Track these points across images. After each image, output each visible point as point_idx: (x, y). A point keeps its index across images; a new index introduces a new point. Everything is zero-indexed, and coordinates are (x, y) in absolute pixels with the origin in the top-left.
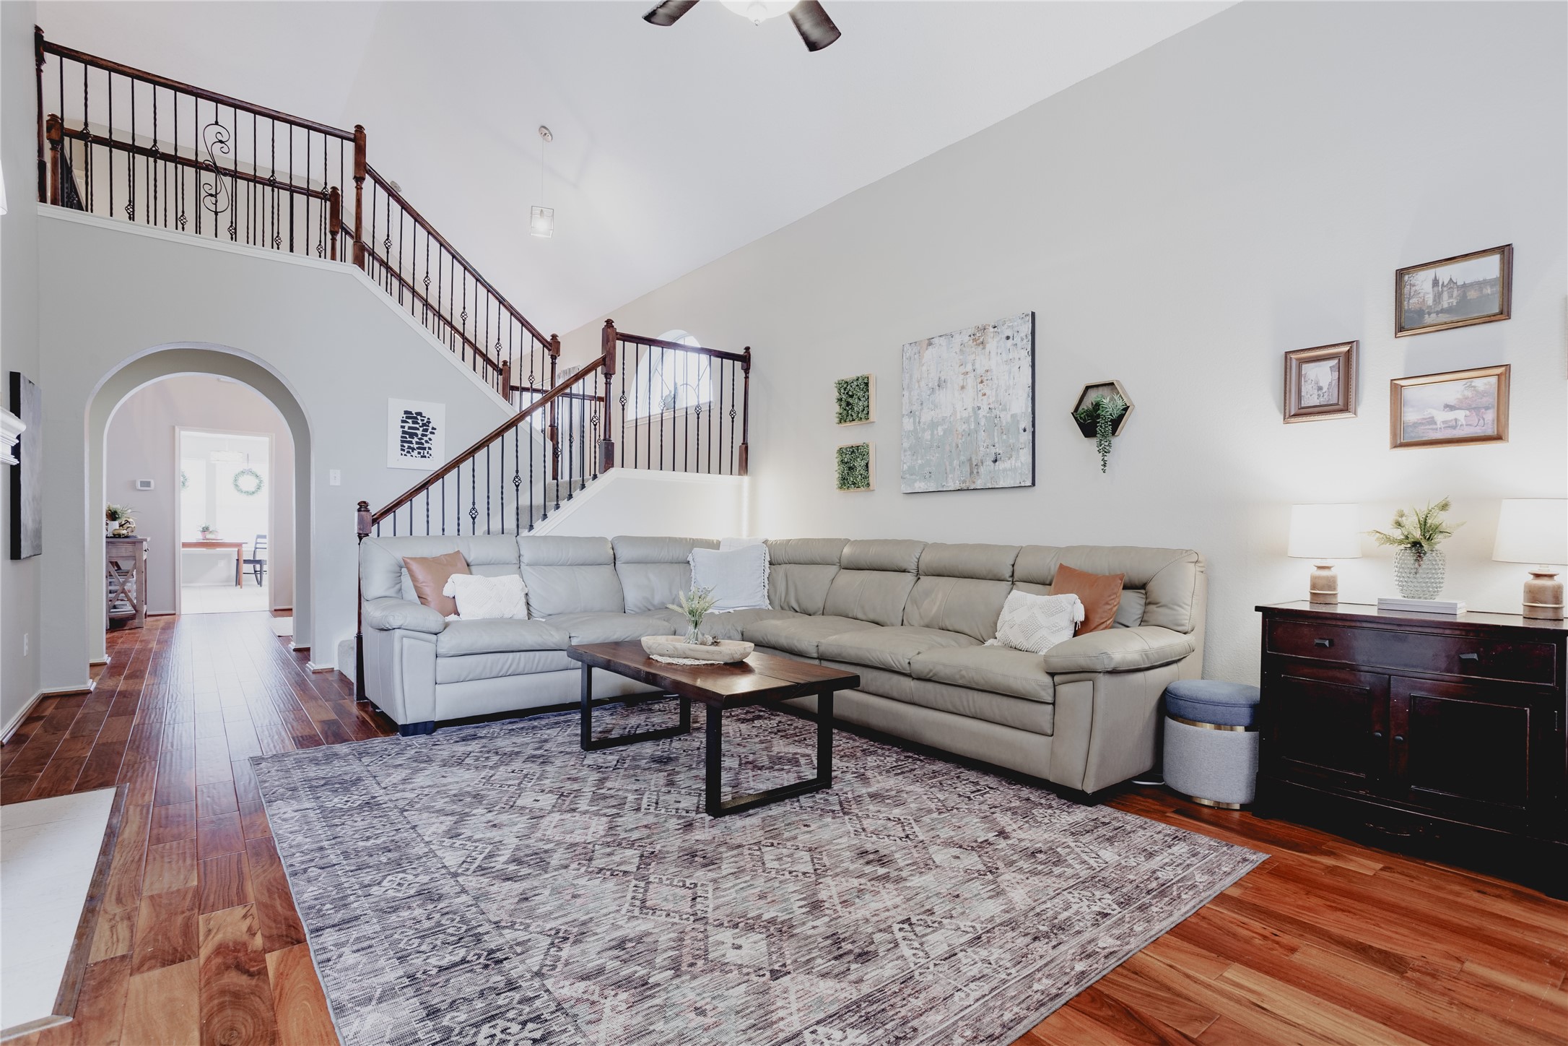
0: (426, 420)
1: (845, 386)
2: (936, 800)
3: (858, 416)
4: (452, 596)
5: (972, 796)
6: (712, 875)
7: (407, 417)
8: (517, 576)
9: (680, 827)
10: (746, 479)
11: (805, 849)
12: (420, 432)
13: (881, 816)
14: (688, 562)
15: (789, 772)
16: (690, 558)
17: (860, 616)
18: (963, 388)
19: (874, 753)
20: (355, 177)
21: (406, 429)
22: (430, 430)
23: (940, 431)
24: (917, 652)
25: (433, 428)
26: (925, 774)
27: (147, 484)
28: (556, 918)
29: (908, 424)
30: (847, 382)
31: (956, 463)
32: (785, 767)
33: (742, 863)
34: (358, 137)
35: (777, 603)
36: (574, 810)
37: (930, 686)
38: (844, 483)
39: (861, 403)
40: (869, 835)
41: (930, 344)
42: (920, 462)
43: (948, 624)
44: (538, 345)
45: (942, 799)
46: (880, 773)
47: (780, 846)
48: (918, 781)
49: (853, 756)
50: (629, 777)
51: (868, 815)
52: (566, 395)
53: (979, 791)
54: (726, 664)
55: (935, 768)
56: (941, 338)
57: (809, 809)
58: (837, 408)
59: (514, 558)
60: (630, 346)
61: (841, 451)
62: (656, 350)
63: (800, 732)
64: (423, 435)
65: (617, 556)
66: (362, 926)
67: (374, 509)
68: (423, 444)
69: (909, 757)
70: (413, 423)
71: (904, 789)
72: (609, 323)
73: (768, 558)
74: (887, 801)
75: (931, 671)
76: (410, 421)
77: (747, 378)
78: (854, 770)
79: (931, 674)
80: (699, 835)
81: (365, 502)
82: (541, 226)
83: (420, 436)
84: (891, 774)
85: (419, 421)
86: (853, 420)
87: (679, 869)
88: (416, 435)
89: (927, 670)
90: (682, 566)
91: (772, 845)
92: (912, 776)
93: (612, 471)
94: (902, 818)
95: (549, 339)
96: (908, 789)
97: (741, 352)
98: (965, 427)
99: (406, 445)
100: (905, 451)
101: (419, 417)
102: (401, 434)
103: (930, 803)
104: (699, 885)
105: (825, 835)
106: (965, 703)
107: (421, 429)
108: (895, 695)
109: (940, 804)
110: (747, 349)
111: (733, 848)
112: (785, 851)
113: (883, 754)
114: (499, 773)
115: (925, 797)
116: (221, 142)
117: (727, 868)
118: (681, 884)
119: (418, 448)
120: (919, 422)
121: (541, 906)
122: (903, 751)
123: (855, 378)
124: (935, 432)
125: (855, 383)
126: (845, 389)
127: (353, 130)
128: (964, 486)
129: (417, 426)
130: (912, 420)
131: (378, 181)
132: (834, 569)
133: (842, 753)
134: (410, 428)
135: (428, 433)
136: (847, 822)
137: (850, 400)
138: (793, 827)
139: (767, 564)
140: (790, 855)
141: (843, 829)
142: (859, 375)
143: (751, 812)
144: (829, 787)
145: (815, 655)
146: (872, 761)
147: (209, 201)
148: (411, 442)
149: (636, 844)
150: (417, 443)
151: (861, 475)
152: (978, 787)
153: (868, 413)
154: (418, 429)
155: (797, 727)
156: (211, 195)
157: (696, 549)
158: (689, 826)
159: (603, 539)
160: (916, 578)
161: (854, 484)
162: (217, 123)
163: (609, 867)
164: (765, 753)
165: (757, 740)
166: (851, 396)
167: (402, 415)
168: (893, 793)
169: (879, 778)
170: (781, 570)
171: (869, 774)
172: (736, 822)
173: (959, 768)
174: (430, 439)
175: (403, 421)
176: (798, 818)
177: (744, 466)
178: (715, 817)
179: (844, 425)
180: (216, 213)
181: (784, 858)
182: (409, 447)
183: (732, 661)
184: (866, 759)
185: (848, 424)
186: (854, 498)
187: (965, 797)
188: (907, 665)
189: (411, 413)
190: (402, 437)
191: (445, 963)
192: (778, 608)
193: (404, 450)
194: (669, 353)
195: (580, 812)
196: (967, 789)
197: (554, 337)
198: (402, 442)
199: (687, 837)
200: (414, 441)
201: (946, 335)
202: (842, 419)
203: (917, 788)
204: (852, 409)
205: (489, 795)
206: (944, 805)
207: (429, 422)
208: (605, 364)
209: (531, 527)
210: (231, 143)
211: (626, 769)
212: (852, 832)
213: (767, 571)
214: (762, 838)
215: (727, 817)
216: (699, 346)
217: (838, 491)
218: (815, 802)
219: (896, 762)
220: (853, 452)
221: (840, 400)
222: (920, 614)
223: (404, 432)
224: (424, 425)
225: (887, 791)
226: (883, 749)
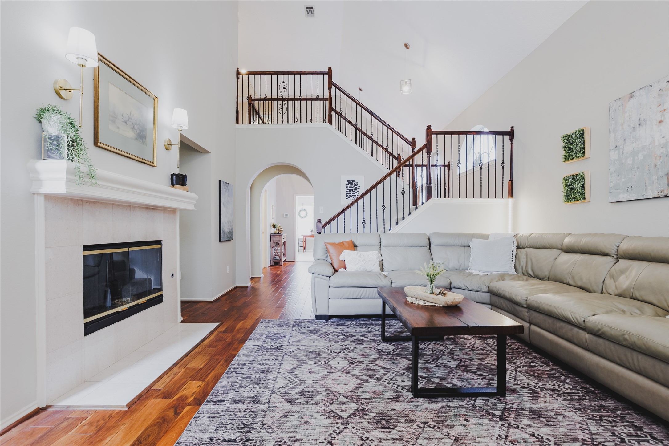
0: (356, 183)
1: (567, 138)
2: (587, 432)
3: (576, 155)
4: (343, 260)
5: (626, 439)
6: (382, 436)
7: (348, 183)
8: (377, 252)
9: (391, 397)
10: (510, 200)
11: (452, 438)
12: (353, 189)
13: (528, 430)
14: (469, 246)
15: (485, 377)
16: (470, 244)
17: (571, 282)
18: (661, 122)
19: (558, 379)
20: (328, 88)
21: (348, 188)
22: (358, 187)
23: (640, 156)
24: (593, 313)
25: (359, 187)
26: (591, 406)
27: (287, 215)
28: (288, 432)
29: (614, 155)
30: (569, 135)
31: (654, 178)
32: (485, 374)
33: (405, 434)
34: (329, 73)
35: (520, 271)
36: (349, 372)
37: (600, 341)
38: (568, 198)
39: (578, 147)
40: (508, 443)
41: (632, 97)
42: (623, 180)
43: (637, 295)
44: (406, 144)
45: (593, 432)
46: (551, 396)
47: (438, 430)
48: (580, 410)
49: (539, 377)
50: (390, 360)
51: (518, 426)
52: (405, 166)
53: (637, 436)
54: (444, 307)
55: (604, 403)
56: (642, 90)
57: (478, 408)
58: (564, 153)
59: (377, 243)
60: (441, 137)
61: (565, 179)
62: (470, 137)
63: (513, 352)
64: (355, 190)
65: (431, 243)
66: (222, 406)
67: (323, 222)
68: (355, 194)
69: (585, 388)
70: (351, 185)
71: (563, 413)
72: (429, 127)
73: (516, 245)
74: (542, 419)
75: (599, 330)
76: (350, 184)
77: (512, 144)
78: (532, 387)
79: (600, 332)
80: (398, 406)
81: (319, 219)
82: (406, 88)
83: (353, 190)
84: (560, 398)
85: (353, 184)
86: (573, 158)
87: (368, 425)
88: (352, 190)
89: (597, 329)
90: (466, 248)
91: (433, 427)
92: (577, 404)
93: (431, 200)
94: (545, 437)
95: (411, 140)
96: (567, 414)
97: (508, 130)
98: (662, 150)
99: (348, 195)
100: (611, 174)
101: (353, 182)
102: (346, 190)
103: (580, 432)
104: (370, 439)
105: (474, 431)
106: (631, 361)
107: (354, 187)
108: (575, 341)
109: (588, 436)
110: (512, 128)
111: (408, 421)
112: (438, 435)
113: (565, 381)
114: (336, 345)
115: (578, 425)
116: (284, 88)
117: (394, 433)
118: (360, 435)
119: (353, 196)
120: (623, 153)
121: (288, 423)
122: (582, 382)
123: (574, 132)
124: (636, 158)
125: (574, 135)
126: (567, 140)
127: (327, 70)
128: (662, 194)
129: (352, 186)
130: (617, 152)
131: (337, 87)
132: (558, 252)
133: (532, 373)
134: (349, 187)
135: (357, 189)
136: (497, 427)
137: (571, 146)
138: (457, 418)
139: (515, 248)
140: (439, 439)
141: (491, 432)
142: (577, 129)
143: (439, 399)
144: (504, 396)
145: (525, 306)
146: (551, 384)
147: (281, 111)
148: (350, 193)
149: (360, 402)
150: (352, 193)
151: (579, 192)
152: (639, 433)
153: (584, 152)
154: (353, 187)
155: (512, 348)
156: (281, 108)
157: (473, 239)
158: (395, 399)
159: (425, 234)
160: (615, 261)
161: (574, 198)
162: (283, 82)
163: (336, 411)
164: (478, 361)
165: (480, 352)
166: (572, 144)
167: (346, 182)
168: (552, 414)
169: (548, 399)
170: (523, 251)
171: (542, 393)
172: (425, 404)
173: (629, 409)
174: (358, 191)
175: (347, 185)
176: (464, 413)
177: (511, 193)
178: (415, 397)
179: (568, 162)
180: (283, 114)
181: (433, 440)
182: (349, 195)
183: (447, 305)
184: (547, 382)
185: (571, 161)
186: (576, 207)
187: (619, 438)
188: (583, 322)
189: (350, 181)
190: (346, 191)
191: (227, 438)
192: (521, 273)
193: (347, 197)
194: (477, 137)
195: (351, 375)
196: (626, 431)
197: (413, 139)
198: (347, 193)
199: (389, 405)
200: (351, 193)
201: (645, 87)
202: (567, 158)
203: (576, 417)
204: (573, 151)
205: (322, 355)
206: (592, 439)
207: (357, 184)
208: (426, 148)
209: (390, 229)
210: (287, 88)
211: (394, 355)
212: (496, 436)
213: (515, 252)
214: (431, 420)
215: (422, 399)
216: (488, 131)
217: (565, 203)
218: (486, 404)
219: (571, 389)
220: (573, 178)
221: (565, 147)
222: (616, 286)
223: (347, 189)
224: (355, 185)
225: (548, 411)
226: (566, 377)
